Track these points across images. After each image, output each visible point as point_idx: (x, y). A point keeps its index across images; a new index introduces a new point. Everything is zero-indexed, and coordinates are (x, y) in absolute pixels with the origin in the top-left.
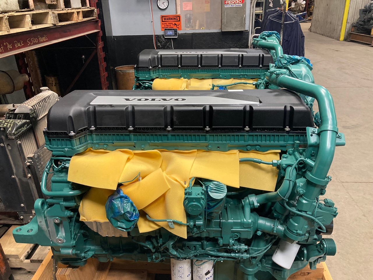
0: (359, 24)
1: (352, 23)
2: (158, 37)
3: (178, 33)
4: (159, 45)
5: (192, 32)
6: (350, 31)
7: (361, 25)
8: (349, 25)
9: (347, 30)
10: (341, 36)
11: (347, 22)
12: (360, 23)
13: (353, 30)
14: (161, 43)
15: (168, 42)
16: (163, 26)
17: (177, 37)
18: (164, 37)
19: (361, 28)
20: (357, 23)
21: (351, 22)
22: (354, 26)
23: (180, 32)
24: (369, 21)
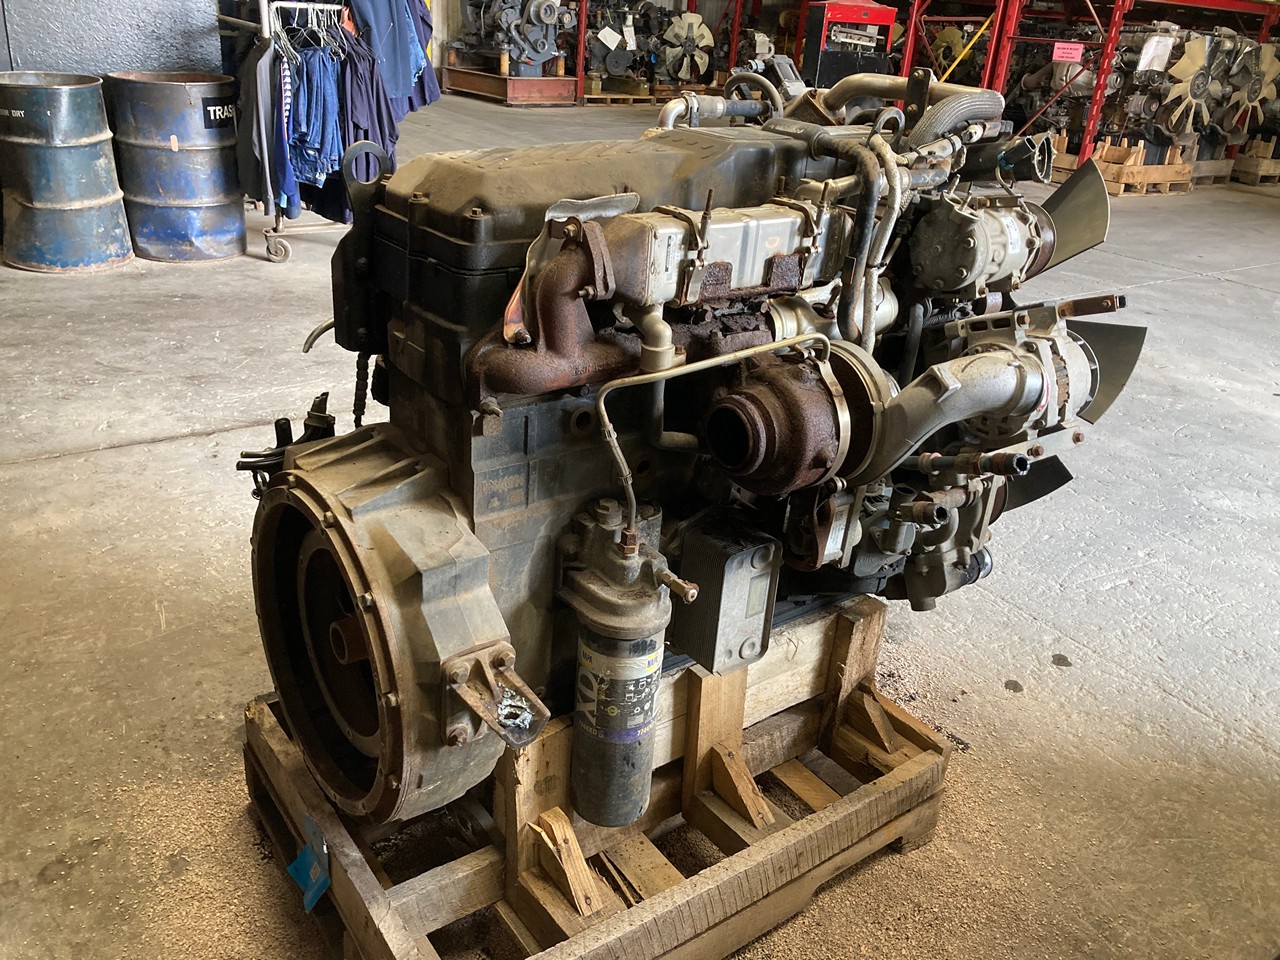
6: (446, 64)
7: (472, 46)
12: (468, 39)
13: (452, 60)
19: (473, 56)
24: (490, 35)
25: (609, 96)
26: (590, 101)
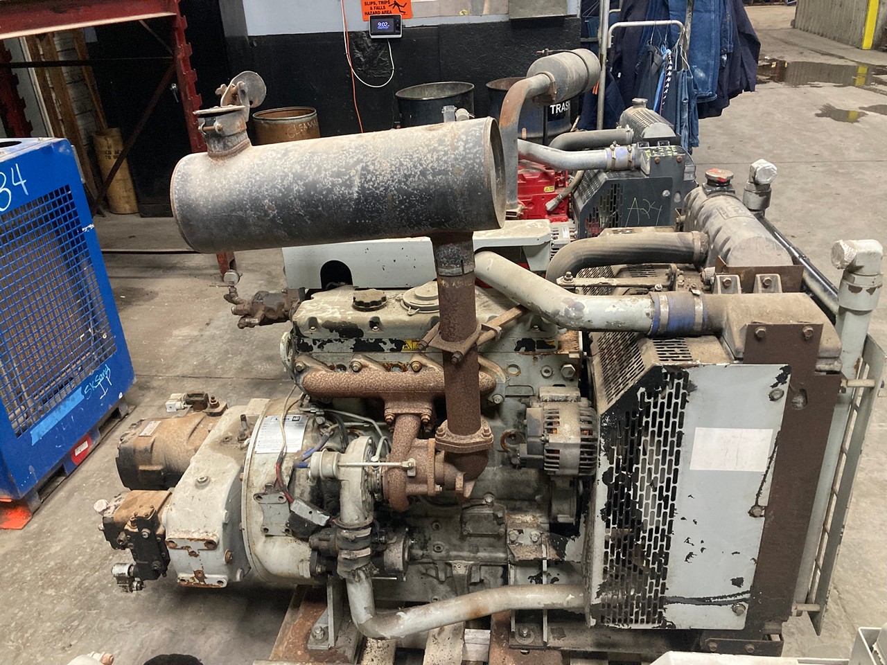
2: (355, 36)
3: (404, 26)
4: (359, 55)
5: (438, 24)
9: (880, 22)
10: (865, 38)
11: (880, 3)
14: (362, 50)
15: (381, 49)
16: (368, 9)
17: (400, 36)
18: (369, 37)
23: (408, 23)
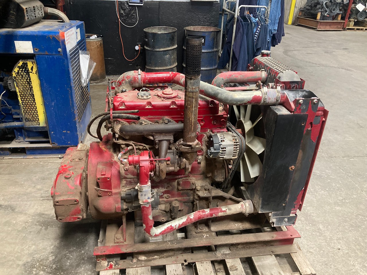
0: (306, 9)
1: (300, 8)
2: (121, 3)
4: (122, 12)
6: (298, 15)
7: (308, 10)
8: (297, 10)
9: (295, 14)
10: (289, 20)
11: (295, 7)
12: (307, 7)
13: (300, 14)
14: (124, 10)
15: (133, 10)
17: (142, 5)
18: (128, 4)
19: (308, 13)
20: (305, 8)
21: (299, 6)
22: (301, 11)
24: (315, 6)
25: (356, 28)
26: (348, 29)
